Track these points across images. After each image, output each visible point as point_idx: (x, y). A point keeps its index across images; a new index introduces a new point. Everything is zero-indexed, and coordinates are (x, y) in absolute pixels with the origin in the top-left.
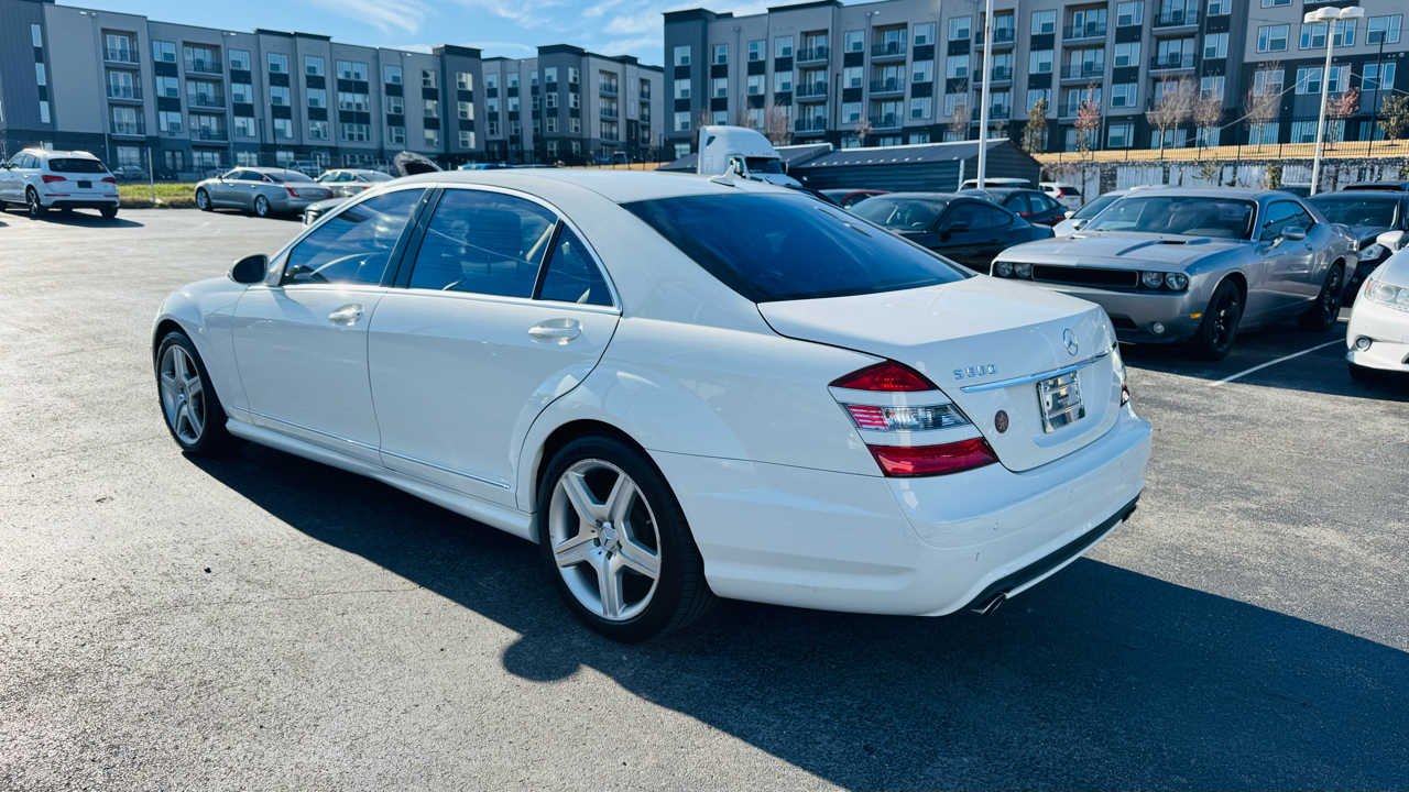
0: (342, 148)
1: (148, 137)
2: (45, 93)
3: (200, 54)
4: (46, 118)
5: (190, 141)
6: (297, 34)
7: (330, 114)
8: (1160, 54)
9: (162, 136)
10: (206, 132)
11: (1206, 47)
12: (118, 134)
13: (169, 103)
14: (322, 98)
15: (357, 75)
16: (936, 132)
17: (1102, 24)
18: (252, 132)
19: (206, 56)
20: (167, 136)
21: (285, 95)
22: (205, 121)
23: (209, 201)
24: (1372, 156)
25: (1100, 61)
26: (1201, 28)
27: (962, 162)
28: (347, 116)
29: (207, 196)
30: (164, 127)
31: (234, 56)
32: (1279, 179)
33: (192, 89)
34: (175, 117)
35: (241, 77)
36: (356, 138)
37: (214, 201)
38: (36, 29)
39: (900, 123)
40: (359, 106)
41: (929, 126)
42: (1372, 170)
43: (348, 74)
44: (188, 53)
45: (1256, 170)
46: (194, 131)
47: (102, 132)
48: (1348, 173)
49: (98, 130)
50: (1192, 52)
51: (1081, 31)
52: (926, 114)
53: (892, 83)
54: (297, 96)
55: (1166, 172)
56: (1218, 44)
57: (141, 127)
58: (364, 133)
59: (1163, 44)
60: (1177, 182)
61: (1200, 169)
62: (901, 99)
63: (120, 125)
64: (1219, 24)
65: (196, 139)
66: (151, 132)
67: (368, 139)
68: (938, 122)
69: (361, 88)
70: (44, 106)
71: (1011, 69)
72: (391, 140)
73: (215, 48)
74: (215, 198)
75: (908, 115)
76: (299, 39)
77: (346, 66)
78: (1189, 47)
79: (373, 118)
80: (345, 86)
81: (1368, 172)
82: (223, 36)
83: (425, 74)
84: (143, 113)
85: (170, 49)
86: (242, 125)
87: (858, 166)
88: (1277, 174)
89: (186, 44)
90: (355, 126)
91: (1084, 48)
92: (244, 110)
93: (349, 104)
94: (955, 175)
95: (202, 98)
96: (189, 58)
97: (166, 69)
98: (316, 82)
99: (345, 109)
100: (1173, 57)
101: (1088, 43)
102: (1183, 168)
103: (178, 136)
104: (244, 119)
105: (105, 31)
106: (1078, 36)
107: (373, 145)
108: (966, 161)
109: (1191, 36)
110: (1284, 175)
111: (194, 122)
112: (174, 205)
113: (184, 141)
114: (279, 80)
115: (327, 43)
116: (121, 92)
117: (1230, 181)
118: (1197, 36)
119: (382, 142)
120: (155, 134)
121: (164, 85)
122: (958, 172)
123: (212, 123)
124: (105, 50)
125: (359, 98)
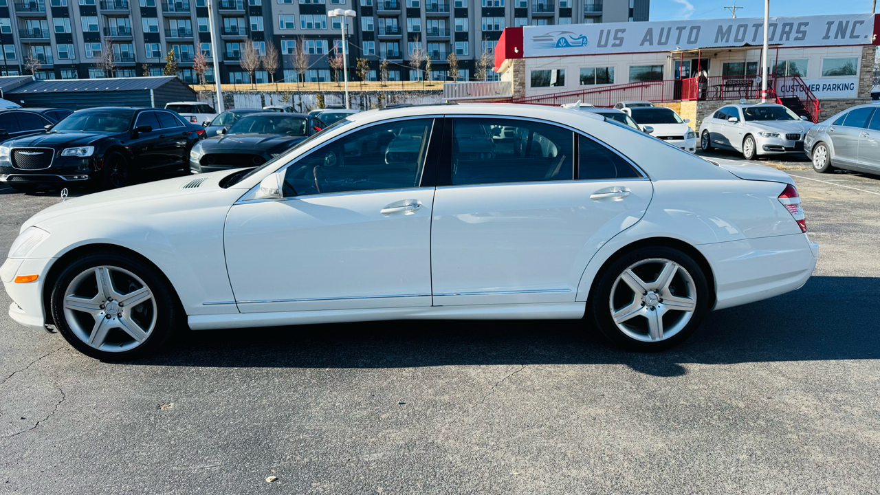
8: (225, 26)
11: (251, 23)
16: (82, 70)
17: (186, 4)
24: (363, 90)
25: (189, 27)
26: (247, 12)
27: (152, 91)
32: (324, 102)
39: (51, 61)
41: (75, 64)
42: (366, 97)
45: (311, 97)
48: (355, 99)
50: (244, 26)
51: (173, 7)
52: (72, 56)
53: (37, 32)
55: (263, 98)
56: (258, 22)
59: (226, 20)
60: (270, 103)
61: (281, 97)
62: (49, 44)
64: (257, 11)
68: (82, 62)
71: (130, 29)
75: (56, 56)
78: (241, 23)
81: (365, 99)
87: (66, 92)
88: (322, 100)
91: (177, 18)
94: (148, 100)
100: (234, 28)
101: (180, 15)
102: (272, 95)
106: (172, 10)
108: (154, 90)
109: (242, 16)
110: (325, 100)
117: (298, 103)
118: (245, 17)
122: (150, 98)
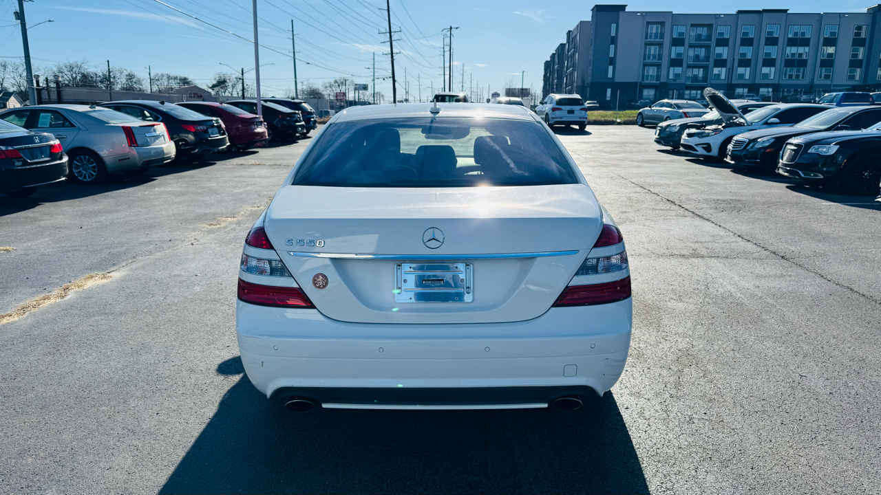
0: (782, 84)
1: (661, 83)
2: (612, 61)
3: (700, 31)
4: (610, 75)
5: (685, 84)
6: (765, 11)
7: (778, 63)
9: (669, 82)
10: (695, 78)
12: (646, 82)
13: (676, 62)
14: (773, 51)
15: (803, 34)
18: (723, 77)
19: (703, 32)
20: (672, 82)
21: (749, 52)
22: (696, 71)
23: (643, 120)
28: (790, 63)
29: (642, 118)
30: (671, 77)
31: (720, 29)
33: (691, 53)
34: (678, 70)
35: (723, 42)
36: (794, 77)
37: (645, 120)
38: (614, 26)
40: (800, 55)
43: (796, 34)
44: (693, 31)
46: (688, 78)
47: (636, 81)
49: (635, 80)
54: (756, 53)
57: (658, 77)
58: (801, 74)
63: (647, 77)
65: (689, 83)
66: (663, 80)
67: (803, 77)
69: (805, 42)
70: (611, 68)
72: (820, 77)
73: (710, 26)
74: (646, 119)
76: (765, 14)
77: (796, 29)
79: (809, 63)
80: (792, 42)
82: (716, 18)
83: (859, 28)
84: (661, 68)
85: (682, 29)
86: (718, 73)
89: (693, 25)
90: (795, 69)
92: (720, 63)
93: (793, 55)
95: (697, 58)
96: (693, 34)
97: (678, 42)
98: (772, 41)
99: (790, 58)
103: (678, 81)
104: (720, 69)
105: (648, 23)
107: (806, 81)
111: (690, 73)
112: (626, 123)
113: (681, 84)
114: (747, 42)
115: (785, 14)
116: (651, 57)
119: (813, 79)
120: (665, 81)
121: (675, 50)
123: (700, 73)
124: (647, 34)
125: (801, 50)
